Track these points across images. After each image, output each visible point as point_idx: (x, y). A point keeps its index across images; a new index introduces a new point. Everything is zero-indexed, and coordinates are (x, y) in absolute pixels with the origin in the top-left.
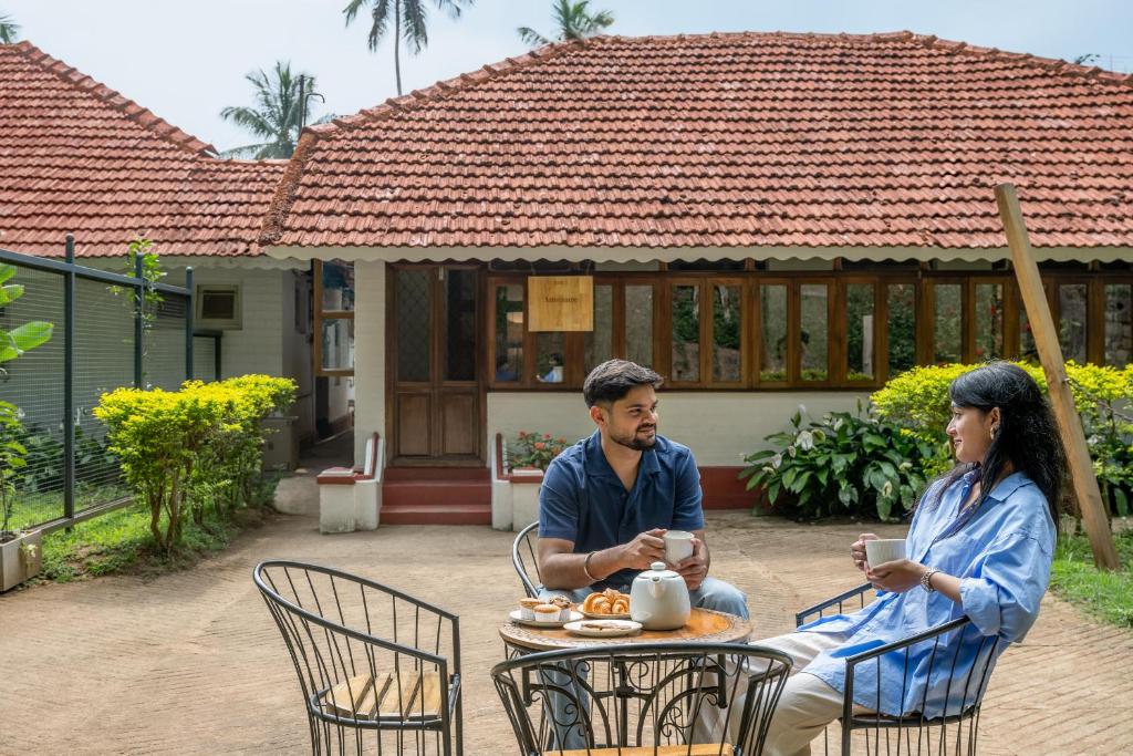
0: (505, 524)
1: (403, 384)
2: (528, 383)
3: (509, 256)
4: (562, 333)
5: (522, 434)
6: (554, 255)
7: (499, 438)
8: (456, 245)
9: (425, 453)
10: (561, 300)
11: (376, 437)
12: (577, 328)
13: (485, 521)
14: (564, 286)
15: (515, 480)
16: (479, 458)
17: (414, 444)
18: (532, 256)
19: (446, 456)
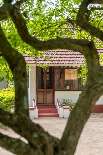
0: (62, 117)
1: (39, 89)
2: (63, 89)
3: (62, 66)
4: (71, 80)
5: (64, 99)
6: (70, 65)
7: (58, 100)
8: (53, 64)
9: (43, 103)
10: (71, 74)
11: (34, 100)
12: (74, 79)
13: (58, 116)
14: (71, 71)
15: (64, 108)
16: (53, 103)
17: (41, 101)
18: (66, 66)
19: (47, 103)
